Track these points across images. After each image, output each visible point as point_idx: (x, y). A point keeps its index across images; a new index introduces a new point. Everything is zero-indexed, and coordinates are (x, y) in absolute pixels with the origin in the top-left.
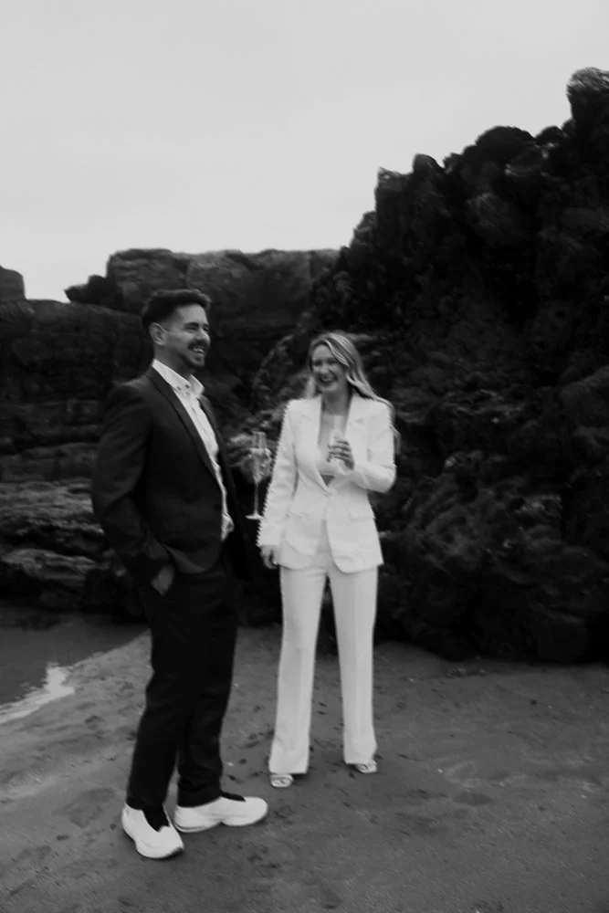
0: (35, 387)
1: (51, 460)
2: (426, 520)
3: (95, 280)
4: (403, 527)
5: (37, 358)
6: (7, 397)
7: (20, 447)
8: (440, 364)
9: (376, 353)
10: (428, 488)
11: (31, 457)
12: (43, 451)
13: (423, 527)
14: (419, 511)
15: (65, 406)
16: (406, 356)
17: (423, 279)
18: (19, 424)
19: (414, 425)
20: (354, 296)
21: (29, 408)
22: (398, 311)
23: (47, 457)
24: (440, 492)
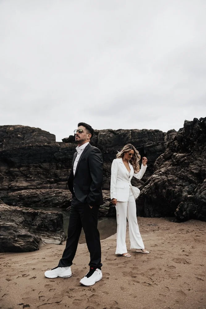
0: (60, 165)
1: (65, 185)
2: (200, 192)
3: (71, 137)
4: (195, 194)
5: (61, 158)
6: (53, 168)
7: (56, 181)
8: (200, 160)
9: (185, 158)
10: (200, 186)
11: (59, 184)
12: (63, 183)
13: (200, 194)
14: (199, 190)
15: (68, 171)
16: (192, 158)
17: (195, 143)
18: (56, 175)
19: (195, 173)
20: (179, 146)
21: (59, 171)
22: (190, 149)
23: (64, 184)
24: (203, 187)
